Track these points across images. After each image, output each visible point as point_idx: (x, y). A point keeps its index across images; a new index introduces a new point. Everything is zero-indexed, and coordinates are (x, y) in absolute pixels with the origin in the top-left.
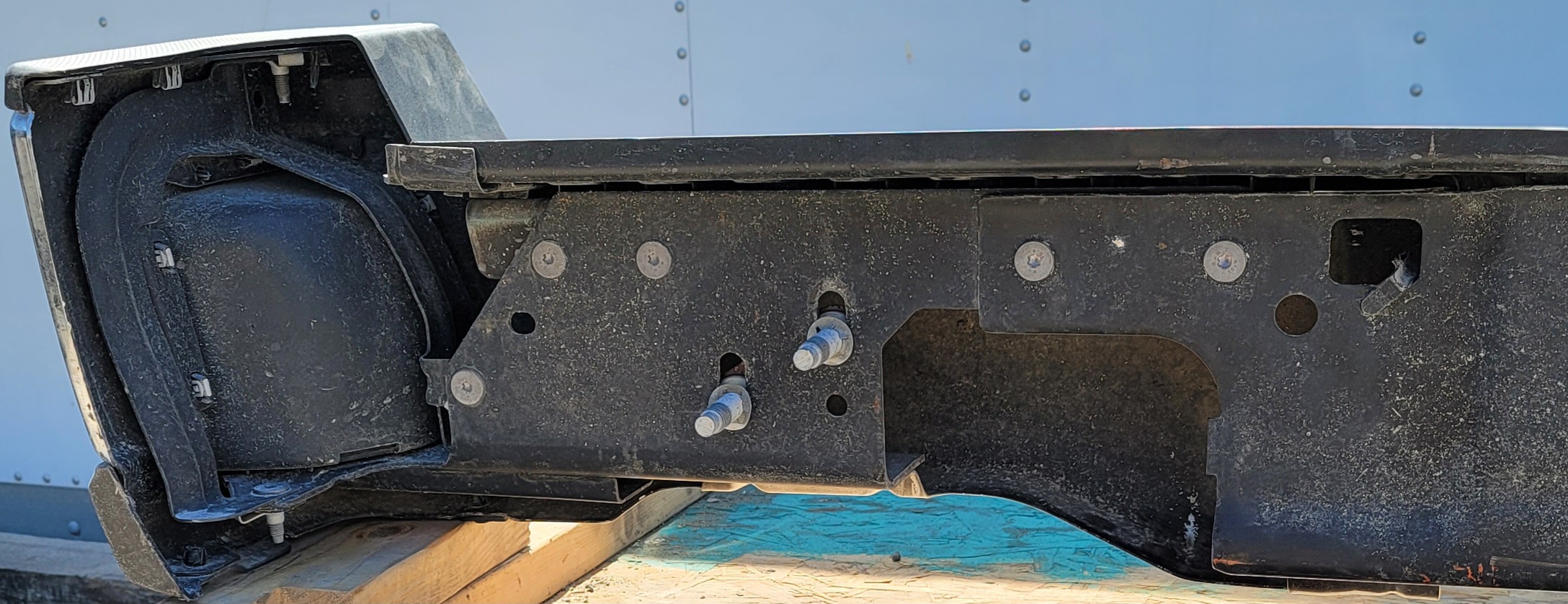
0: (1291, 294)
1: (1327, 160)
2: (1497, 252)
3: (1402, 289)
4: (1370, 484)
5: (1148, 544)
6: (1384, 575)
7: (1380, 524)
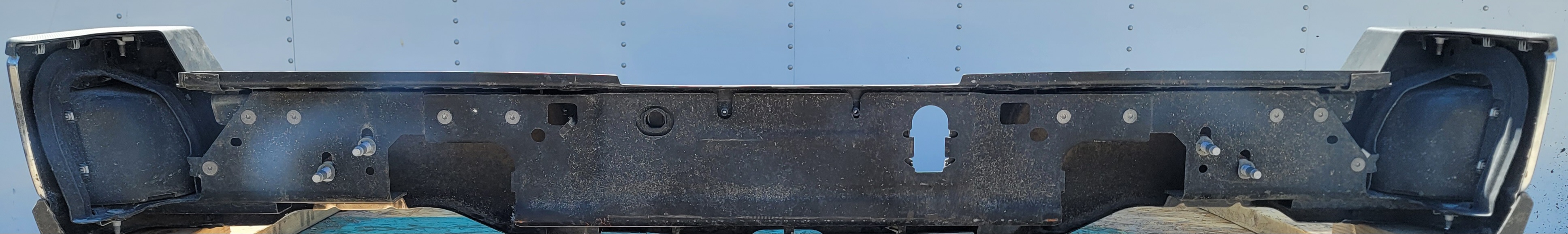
0: (536, 128)
1: (542, 84)
2: (601, 114)
3: (572, 126)
4: (567, 193)
5: (496, 223)
6: (574, 224)
7: (572, 206)
